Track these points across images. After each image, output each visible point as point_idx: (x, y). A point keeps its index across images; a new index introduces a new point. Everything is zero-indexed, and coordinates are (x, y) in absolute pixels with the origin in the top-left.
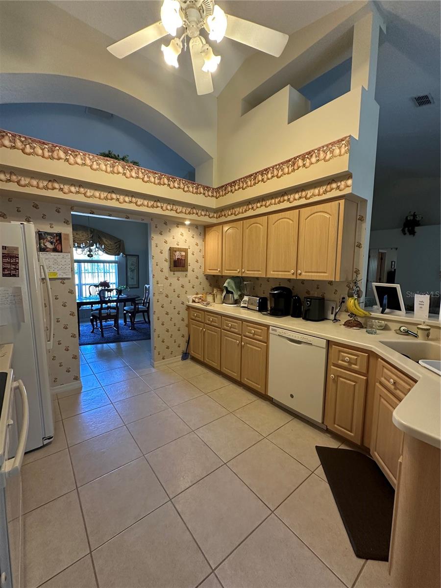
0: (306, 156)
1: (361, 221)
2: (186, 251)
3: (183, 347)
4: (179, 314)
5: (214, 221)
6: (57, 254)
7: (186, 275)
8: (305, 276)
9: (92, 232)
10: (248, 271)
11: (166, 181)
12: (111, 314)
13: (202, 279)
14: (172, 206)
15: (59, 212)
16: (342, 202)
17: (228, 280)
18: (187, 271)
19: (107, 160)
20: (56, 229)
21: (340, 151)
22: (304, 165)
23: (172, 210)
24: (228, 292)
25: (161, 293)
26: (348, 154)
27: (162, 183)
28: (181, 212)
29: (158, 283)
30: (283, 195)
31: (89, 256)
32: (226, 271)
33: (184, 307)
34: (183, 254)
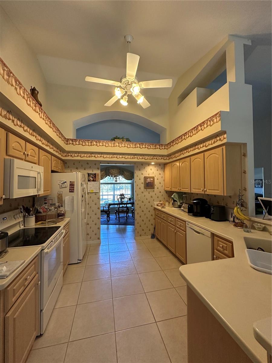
0: (202, 124)
1: (245, 156)
2: (153, 178)
3: (152, 231)
4: (149, 212)
5: (167, 161)
6: (94, 182)
7: (154, 191)
8: (209, 192)
9: (120, 169)
10: (183, 189)
11: (138, 146)
12: (124, 210)
13: (163, 192)
14: (142, 157)
15: (96, 165)
16: (224, 147)
17: (174, 194)
18: (154, 188)
19: (112, 142)
20: (94, 172)
21: (217, 120)
22: (201, 129)
23: (142, 158)
24: (174, 201)
25: (139, 200)
26: (220, 121)
27: (137, 147)
28: (148, 159)
29: (138, 195)
30: (195, 146)
31: (115, 181)
32: (173, 189)
33: (153, 208)
34: (152, 179)
